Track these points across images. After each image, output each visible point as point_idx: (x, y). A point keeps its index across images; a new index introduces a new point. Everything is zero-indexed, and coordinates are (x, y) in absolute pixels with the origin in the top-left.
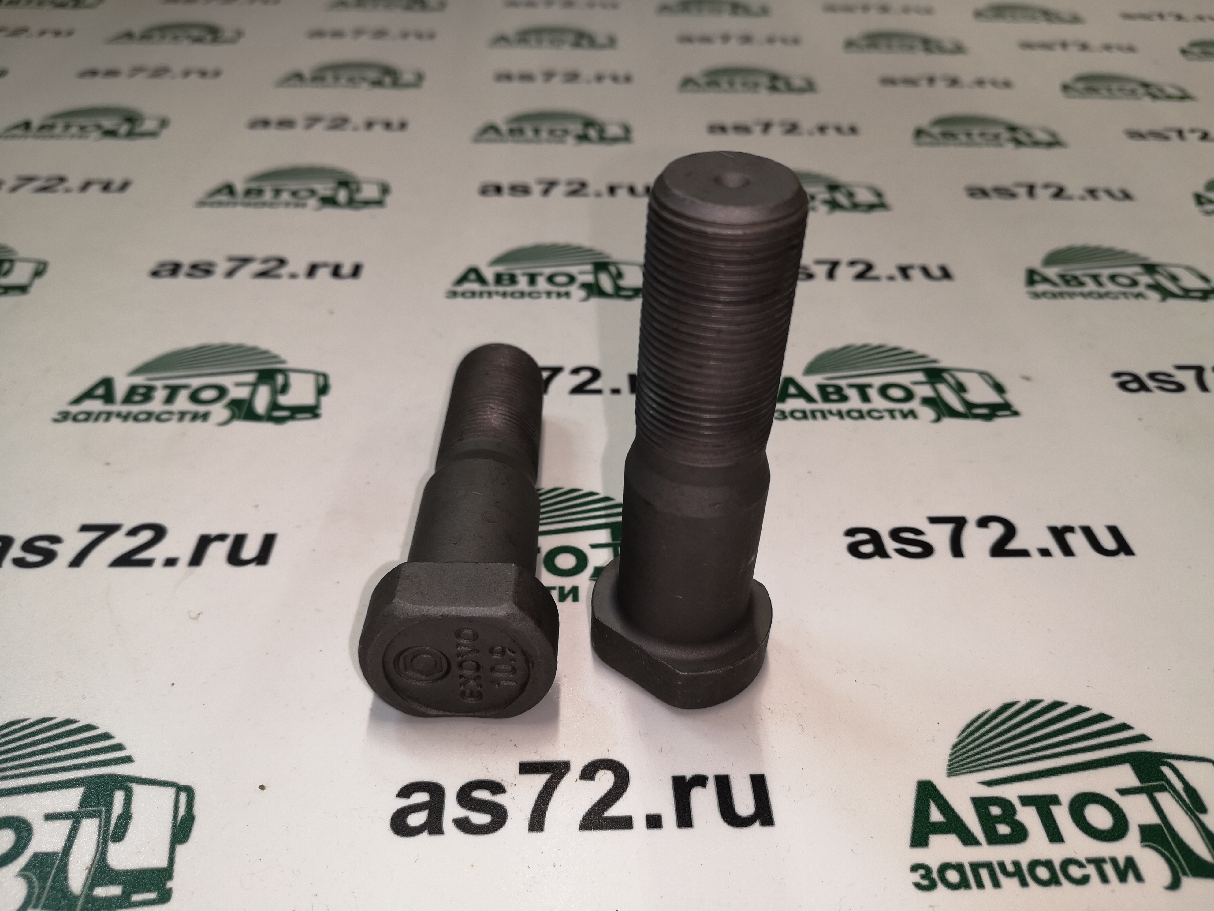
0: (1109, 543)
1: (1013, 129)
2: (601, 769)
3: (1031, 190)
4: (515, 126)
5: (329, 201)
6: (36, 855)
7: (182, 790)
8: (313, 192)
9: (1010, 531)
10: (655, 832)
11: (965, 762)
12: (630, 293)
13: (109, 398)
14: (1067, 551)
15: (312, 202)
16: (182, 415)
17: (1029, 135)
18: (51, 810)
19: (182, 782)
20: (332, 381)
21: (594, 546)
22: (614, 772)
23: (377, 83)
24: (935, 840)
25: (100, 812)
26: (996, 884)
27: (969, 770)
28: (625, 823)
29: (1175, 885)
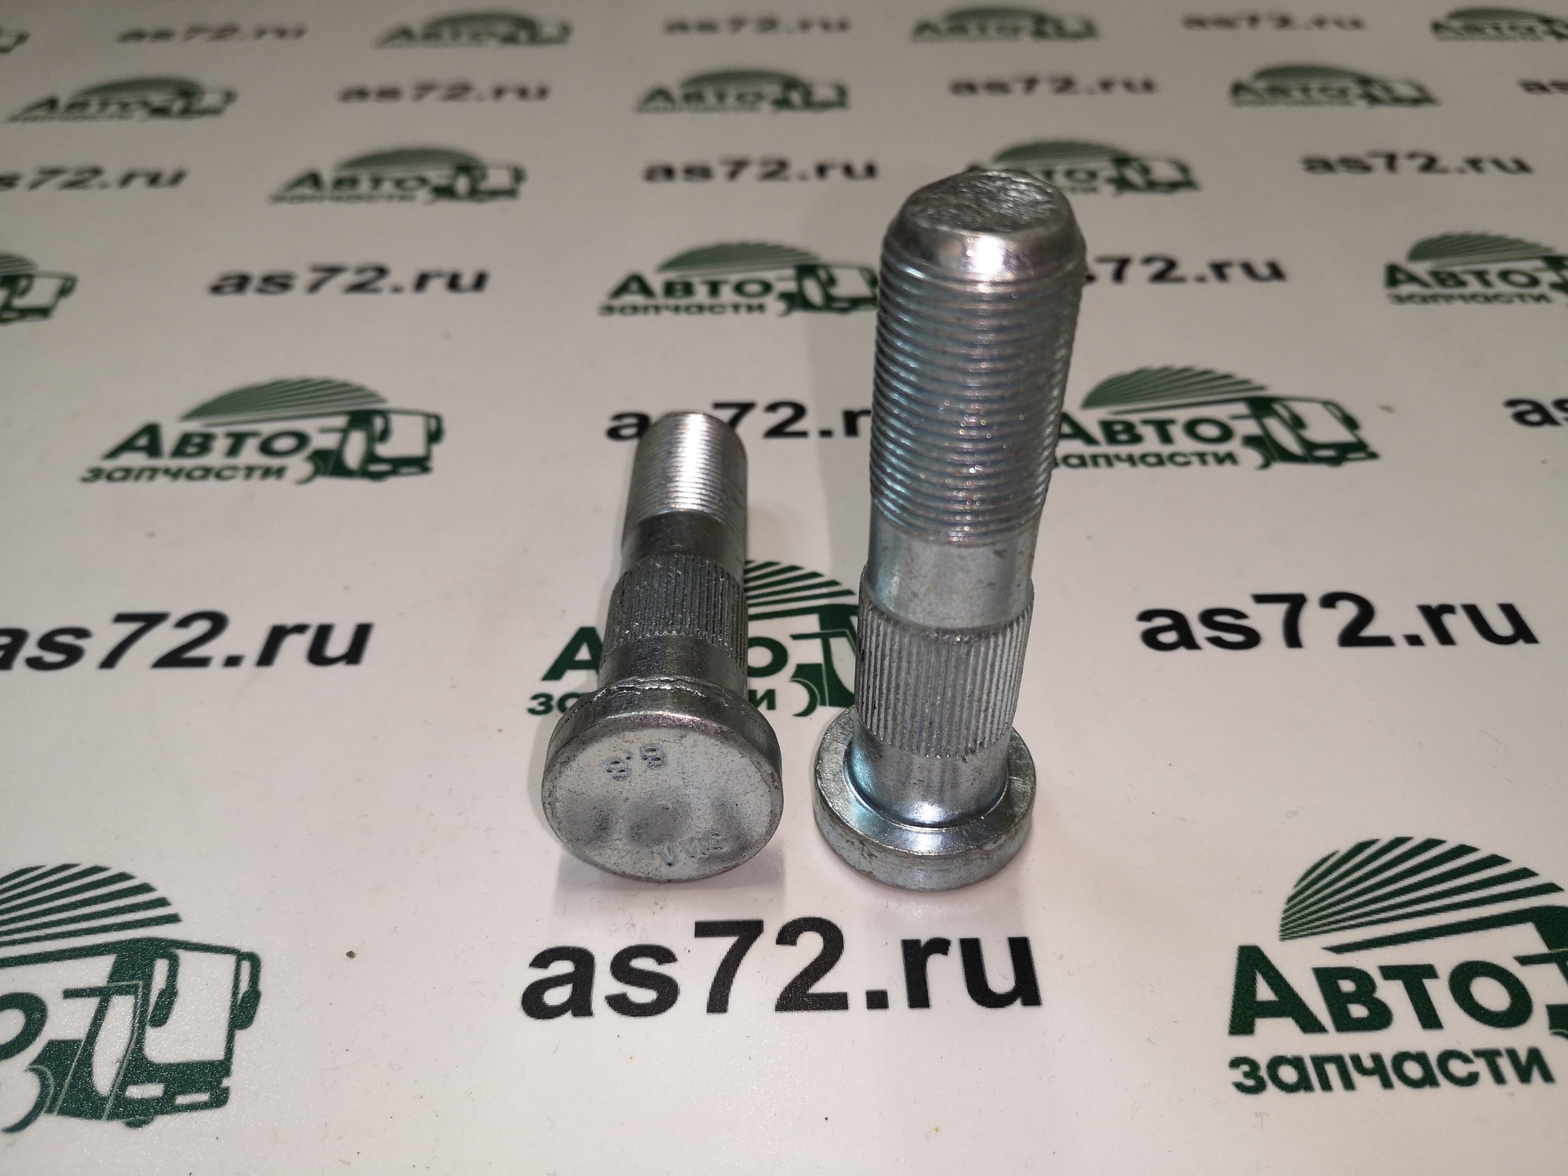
0: (1502, 626)
1: (1365, 81)
3: (1391, 161)
4: (692, 90)
5: (445, 192)
6: (51, 1044)
7: (244, 959)
8: (423, 181)
9: (1366, 612)
10: (878, 1013)
11: (1304, 920)
12: (845, 305)
13: (153, 450)
14: (1445, 638)
15: (423, 194)
16: (250, 471)
17: (1388, 89)
18: (72, 985)
19: (245, 947)
20: (447, 426)
21: (796, 637)
22: (823, 934)
23: (510, 39)
25: (136, 987)
26: (1349, 1085)
27: (1310, 931)
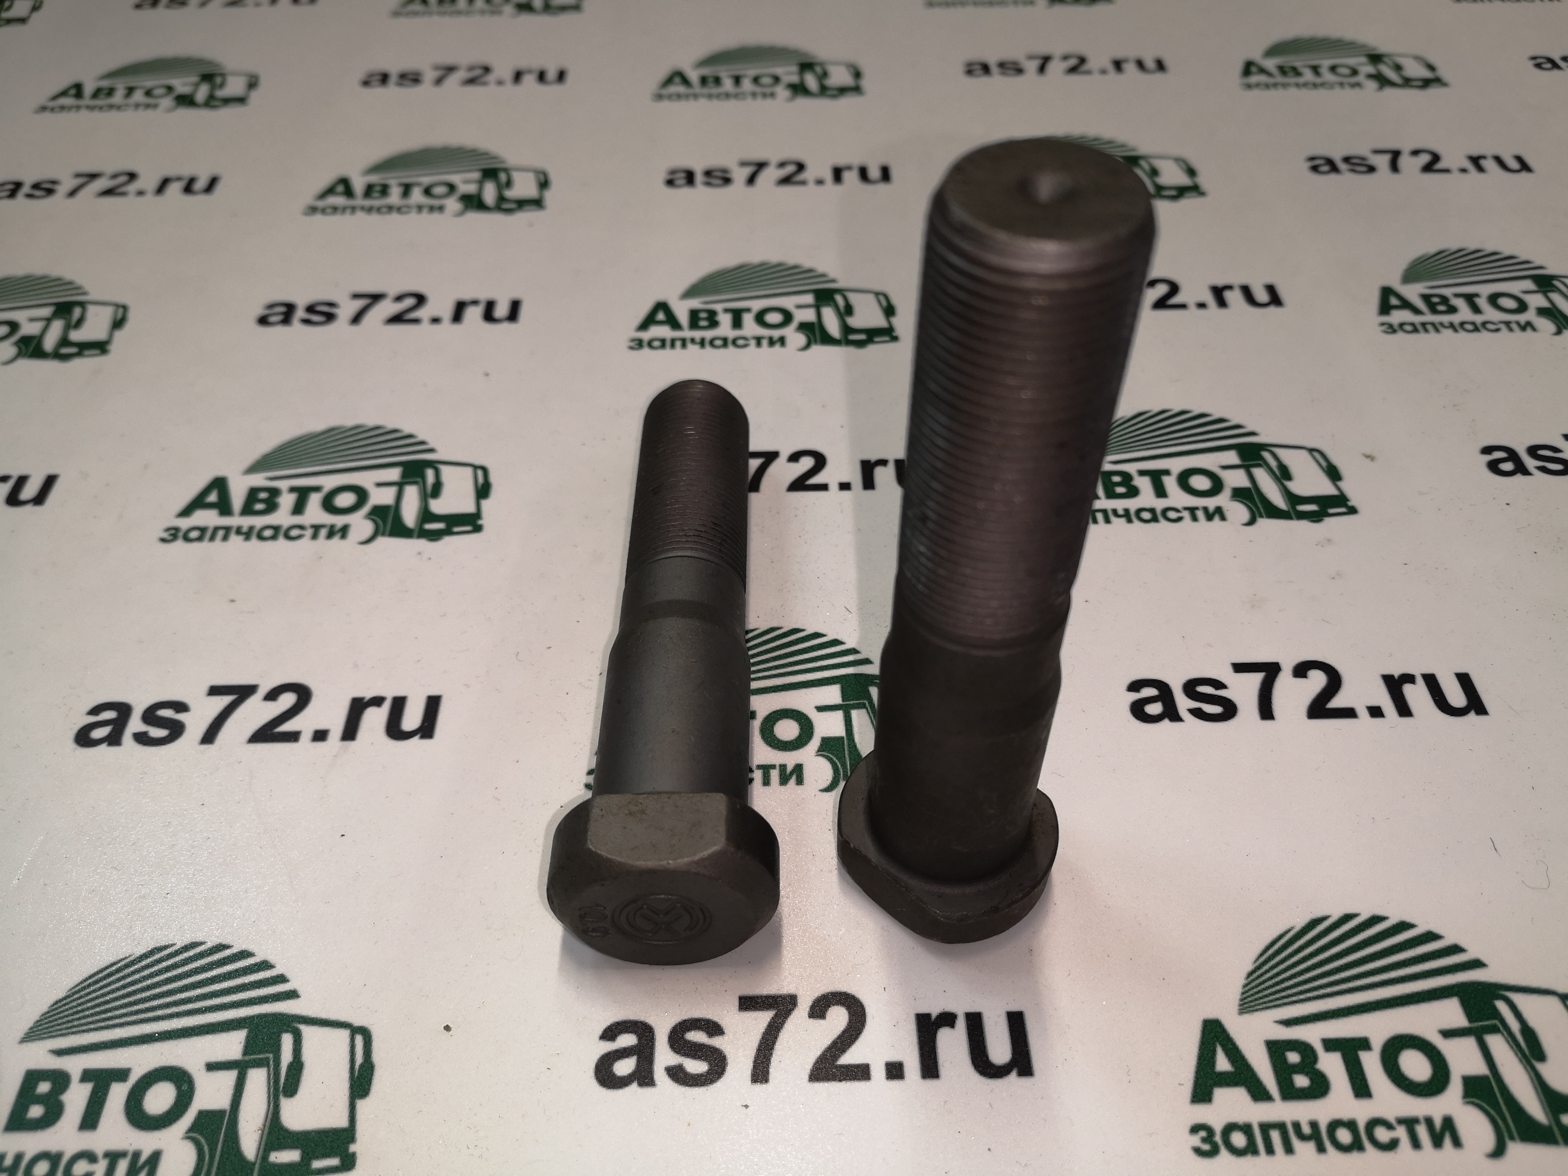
2: (834, 1005)
24: (1221, 1094)
28: (861, 1072)
29: (1498, 1152)
